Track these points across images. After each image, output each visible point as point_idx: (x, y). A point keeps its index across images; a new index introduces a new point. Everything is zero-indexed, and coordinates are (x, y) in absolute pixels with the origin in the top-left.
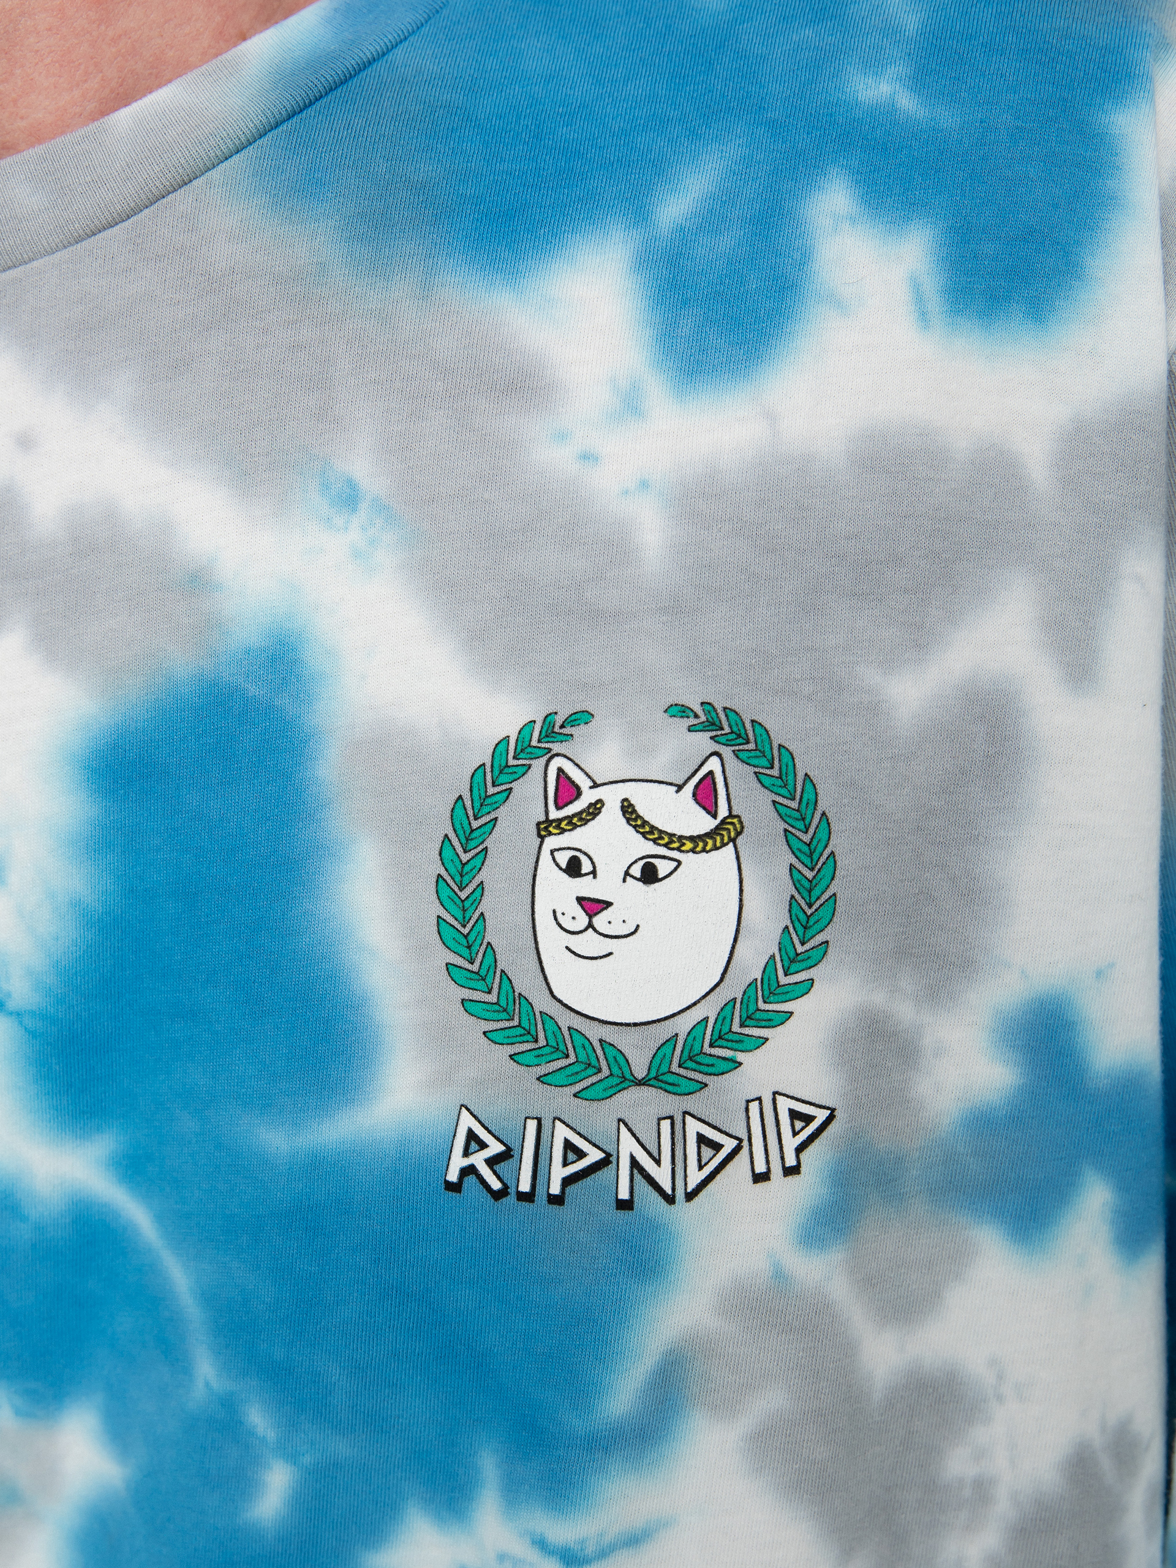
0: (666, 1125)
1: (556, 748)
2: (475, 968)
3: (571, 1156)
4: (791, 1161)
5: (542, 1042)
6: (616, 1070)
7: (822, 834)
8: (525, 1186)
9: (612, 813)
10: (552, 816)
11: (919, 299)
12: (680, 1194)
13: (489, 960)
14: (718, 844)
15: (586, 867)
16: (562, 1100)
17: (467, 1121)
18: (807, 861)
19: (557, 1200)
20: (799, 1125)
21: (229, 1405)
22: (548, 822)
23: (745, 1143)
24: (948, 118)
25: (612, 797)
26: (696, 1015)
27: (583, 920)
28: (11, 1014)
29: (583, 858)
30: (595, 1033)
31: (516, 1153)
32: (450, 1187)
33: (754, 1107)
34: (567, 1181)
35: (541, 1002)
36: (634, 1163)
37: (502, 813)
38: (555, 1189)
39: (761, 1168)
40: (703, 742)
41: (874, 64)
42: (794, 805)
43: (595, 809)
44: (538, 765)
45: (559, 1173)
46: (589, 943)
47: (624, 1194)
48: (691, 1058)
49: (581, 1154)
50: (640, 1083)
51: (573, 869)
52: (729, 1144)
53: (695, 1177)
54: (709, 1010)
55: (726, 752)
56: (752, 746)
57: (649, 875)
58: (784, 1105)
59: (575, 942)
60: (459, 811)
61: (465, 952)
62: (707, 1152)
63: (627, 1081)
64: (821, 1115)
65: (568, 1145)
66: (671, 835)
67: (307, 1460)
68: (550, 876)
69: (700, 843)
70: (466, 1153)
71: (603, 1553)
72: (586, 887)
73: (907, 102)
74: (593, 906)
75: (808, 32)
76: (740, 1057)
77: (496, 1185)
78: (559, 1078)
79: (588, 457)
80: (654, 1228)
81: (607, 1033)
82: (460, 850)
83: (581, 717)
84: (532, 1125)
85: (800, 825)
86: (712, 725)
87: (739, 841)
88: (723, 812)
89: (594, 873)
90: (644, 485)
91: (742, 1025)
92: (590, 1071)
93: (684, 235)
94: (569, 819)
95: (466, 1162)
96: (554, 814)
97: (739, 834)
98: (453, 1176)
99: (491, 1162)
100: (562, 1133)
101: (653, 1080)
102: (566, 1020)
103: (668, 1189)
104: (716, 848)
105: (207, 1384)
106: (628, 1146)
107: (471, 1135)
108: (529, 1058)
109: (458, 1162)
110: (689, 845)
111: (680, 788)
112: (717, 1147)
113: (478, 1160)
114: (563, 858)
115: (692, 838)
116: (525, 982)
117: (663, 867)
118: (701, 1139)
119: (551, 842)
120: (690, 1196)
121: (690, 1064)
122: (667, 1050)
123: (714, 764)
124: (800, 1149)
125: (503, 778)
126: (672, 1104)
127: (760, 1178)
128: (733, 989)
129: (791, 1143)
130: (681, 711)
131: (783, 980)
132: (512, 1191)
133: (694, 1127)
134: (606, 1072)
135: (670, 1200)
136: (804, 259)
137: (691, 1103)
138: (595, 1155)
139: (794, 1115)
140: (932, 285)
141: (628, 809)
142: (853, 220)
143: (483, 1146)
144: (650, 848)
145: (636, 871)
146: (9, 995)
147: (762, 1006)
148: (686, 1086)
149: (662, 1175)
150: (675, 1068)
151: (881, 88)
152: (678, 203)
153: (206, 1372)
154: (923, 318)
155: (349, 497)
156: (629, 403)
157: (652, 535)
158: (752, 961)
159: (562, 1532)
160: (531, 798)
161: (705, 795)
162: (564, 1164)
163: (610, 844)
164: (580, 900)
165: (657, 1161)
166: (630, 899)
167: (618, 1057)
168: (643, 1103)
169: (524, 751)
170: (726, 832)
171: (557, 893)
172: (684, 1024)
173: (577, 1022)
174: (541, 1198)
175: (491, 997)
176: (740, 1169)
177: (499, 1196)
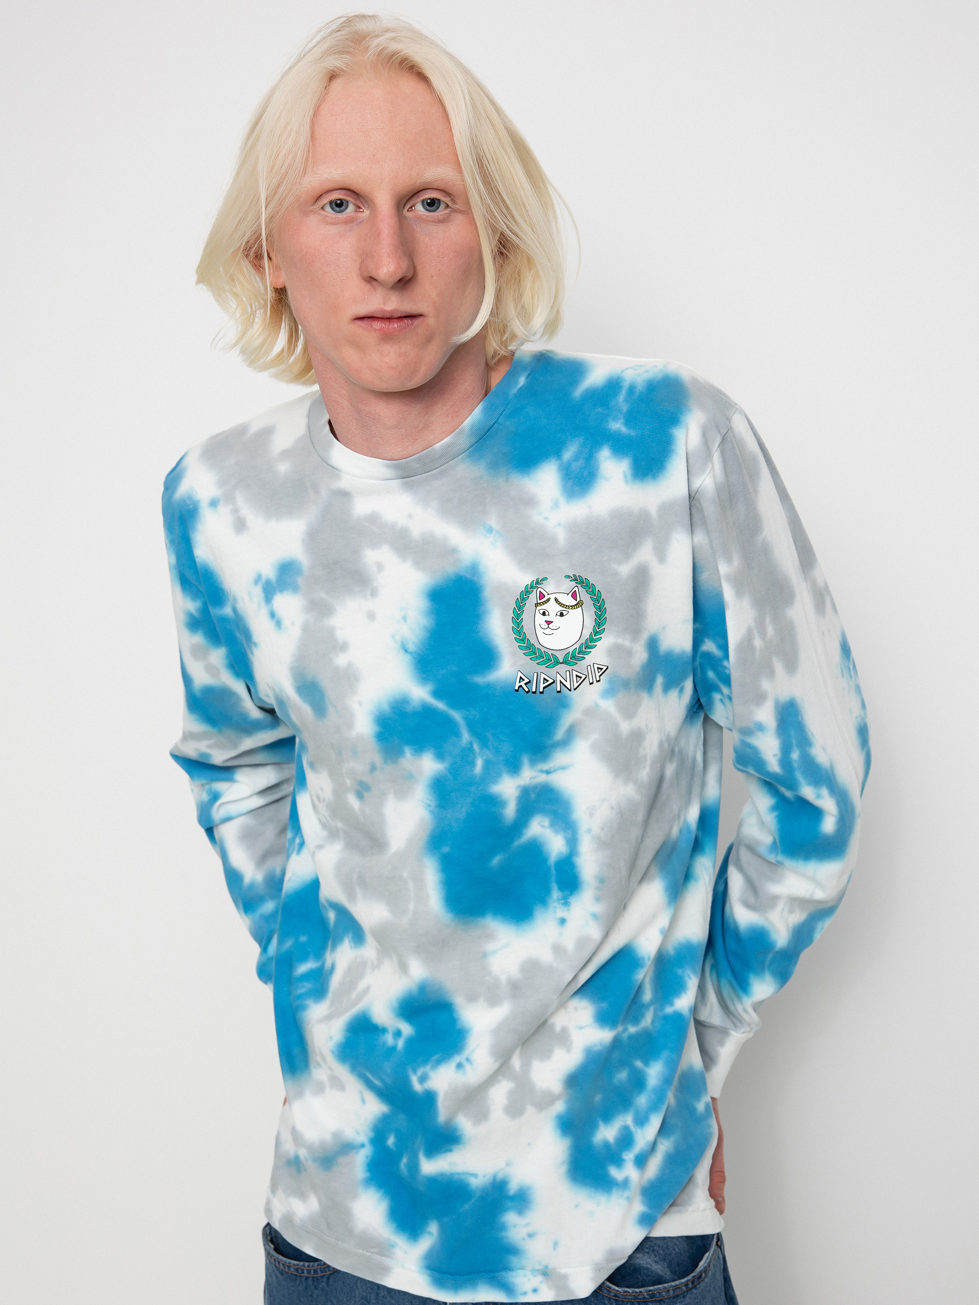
0: (568, 673)
1: (539, 586)
2: (521, 638)
3: (545, 681)
4: (598, 679)
5: (538, 655)
6: (555, 661)
7: (603, 603)
8: (534, 690)
9: (552, 601)
10: (538, 602)
11: (625, 477)
12: (572, 689)
13: (524, 636)
15: (547, 613)
16: (543, 668)
17: (520, 674)
18: (599, 610)
19: (542, 693)
20: (599, 670)
21: (471, 744)
23: (587, 676)
24: (634, 433)
25: (552, 597)
26: (574, 647)
27: (547, 626)
28: (409, 653)
29: (546, 611)
30: (550, 652)
31: (532, 681)
32: (516, 690)
33: (589, 667)
34: (544, 688)
35: (537, 646)
36: (561, 682)
37: (527, 602)
38: (541, 690)
39: (591, 681)
40: (574, 583)
41: (616, 419)
42: (596, 597)
43: (548, 600)
44: (535, 590)
45: (542, 686)
46: (548, 631)
47: (559, 690)
48: (573, 657)
49: (547, 681)
50: (561, 663)
51: (544, 614)
52: (584, 677)
53: (577, 685)
54: (577, 646)
55: (579, 586)
56: (585, 584)
57: (562, 615)
58: (596, 666)
59: (545, 631)
60: (517, 601)
61: (519, 635)
62: (578, 679)
63: (558, 663)
64: (605, 668)
65: (544, 679)
66: (566, 606)
67: (484, 758)
68: (539, 617)
69: (573, 607)
70: (520, 682)
71: (555, 772)
72: (547, 618)
73: (624, 430)
74: (549, 623)
75: (599, 410)
76: (585, 656)
77: (527, 690)
78: (542, 663)
79: (546, 518)
80: (566, 697)
81: (553, 652)
82: (518, 611)
83: (545, 579)
84: (536, 674)
85: (597, 602)
86: (576, 580)
88: (578, 600)
89: (549, 615)
90: (559, 524)
91: (585, 649)
92: (549, 661)
93: (569, 462)
94: (542, 602)
95: (520, 684)
96: (539, 601)
97: (582, 605)
98: (517, 688)
99: (526, 684)
100: (543, 676)
101: (565, 662)
102: (543, 650)
103: (570, 688)
104: (577, 608)
105: (466, 739)
106: (559, 678)
107: (521, 678)
108: (535, 659)
109: (518, 684)
110: (571, 608)
111: (568, 594)
112: (581, 677)
113: (523, 684)
114: (542, 612)
115: (571, 606)
116: (533, 641)
117: (565, 613)
118: (577, 676)
119: (538, 608)
120: (575, 689)
121: (573, 658)
122: (567, 655)
123: (576, 589)
124: (600, 676)
125: (527, 594)
126: (570, 668)
127: (591, 684)
128: (583, 641)
129: (598, 675)
130: (569, 577)
131: (594, 638)
132: (531, 691)
133: (575, 673)
134: (553, 661)
135: (570, 690)
136: (598, 468)
137: (574, 667)
138: (551, 681)
139: (598, 668)
140: (628, 473)
141: (556, 600)
142: (609, 458)
143: (524, 680)
144: (562, 608)
145: (559, 614)
147: (589, 644)
148: (572, 664)
149: (568, 685)
150: (569, 659)
151: (617, 426)
152: (567, 455)
153: (466, 736)
154: (627, 481)
155: (490, 530)
156: (556, 505)
157: (561, 536)
158: (587, 634)
159: (546, 767)
160: (533, 598)
161: (574, 596)
162: (544, 683)
163: (552, 608)
164: (546, 621)
165: (566, 681)
166: (557, 621)
167: (556, 658)
168: (562, 668)
169: (532, 587)
170: (579, 604)
171: (540, 620)
172: (571, 650)
173: (546, 650)
174: (538, 692)
175: (525, 645)
176: (586, 682)
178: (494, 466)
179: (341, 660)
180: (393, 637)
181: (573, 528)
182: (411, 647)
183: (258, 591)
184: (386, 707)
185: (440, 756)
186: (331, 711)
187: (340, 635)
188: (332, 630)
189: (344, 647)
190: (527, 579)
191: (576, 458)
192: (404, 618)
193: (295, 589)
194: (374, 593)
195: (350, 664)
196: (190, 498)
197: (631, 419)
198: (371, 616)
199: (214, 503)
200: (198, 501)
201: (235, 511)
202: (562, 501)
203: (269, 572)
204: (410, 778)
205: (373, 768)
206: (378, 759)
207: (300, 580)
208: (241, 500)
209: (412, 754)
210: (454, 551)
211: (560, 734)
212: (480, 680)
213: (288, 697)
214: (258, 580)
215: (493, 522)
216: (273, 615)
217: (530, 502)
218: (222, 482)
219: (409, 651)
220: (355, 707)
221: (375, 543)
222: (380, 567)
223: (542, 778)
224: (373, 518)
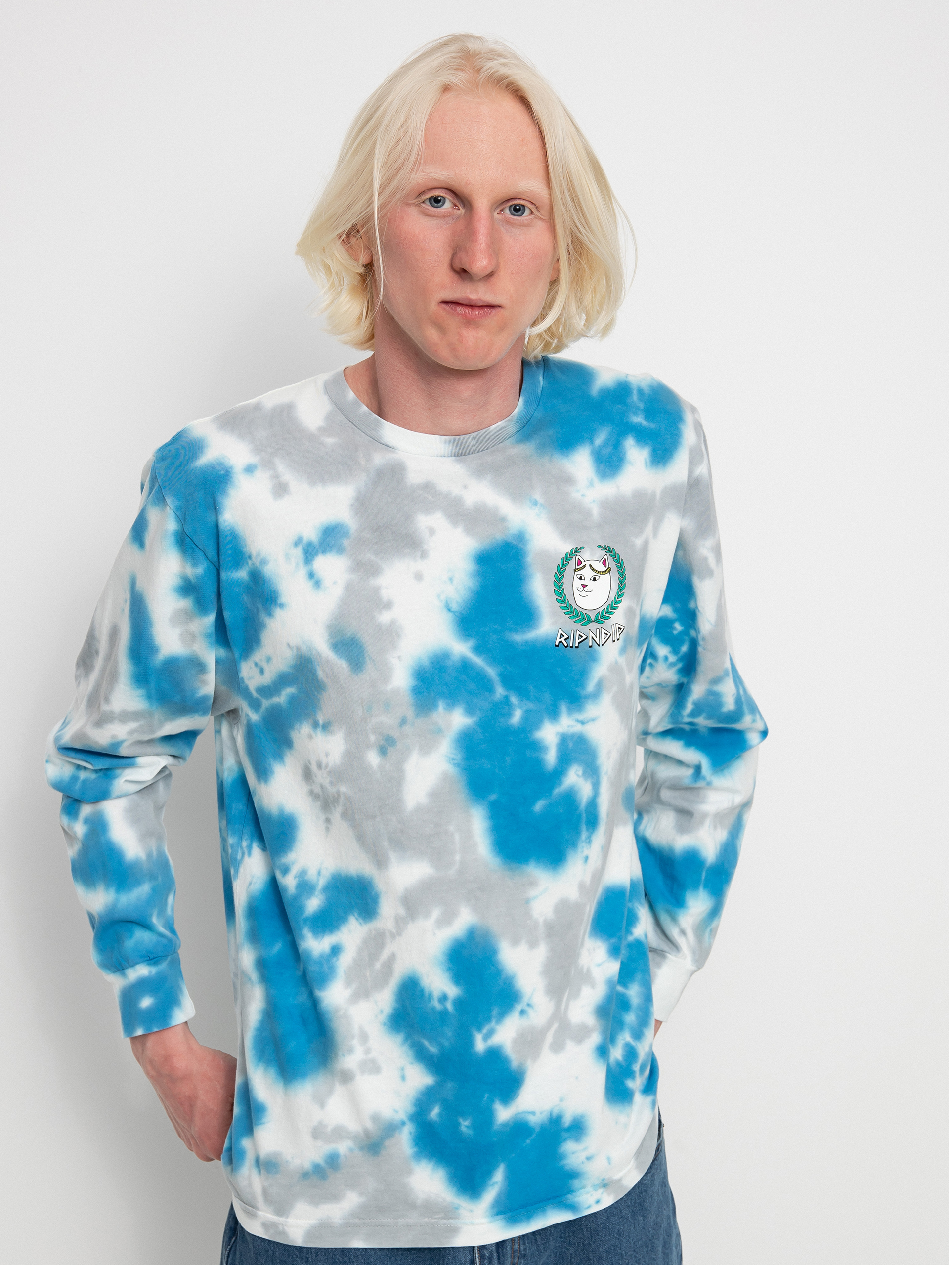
0: (597, 630)
1: (578, 554)
2: (562, 599)
3: (580, 637)
4: (618, 638)
5: (575, 614)
6: (588, 619)
7: (624, 570)
8: (571, 645)
9: (588, 567)
11: (646, 463)
12: (601, 645)
13: (565, 597)
14: (607, 573)
15: (583, 578)
16: (578, 626)
17: (560, 631)
18: (621, 576)
19: (577, 647)
20: (619, 630)
21: (507, 698)
22: (576, 569)
23: (611, 634)
24: (653, 426)
25: (588, 564)
26: (603, 608)
27: (582, 589)
28: (452, 612)
29: (582, 576)
30: (584, 612)
31: (569, 638)
32: (556, 646)
33: (613, 626)
34: (579, 643)
35: (575, 606)
36: (592, 638)
37: (567, 567)
38: (577, 645)
39: (614, 639)
40: (604, 552)
41: (635, 414)
42: (620, 565)
43: (584, 566)
44: (574, 557)
45: (577, 641)
46: (583, 594)
47: (590, 645)
48: (602, 616)
49: (582, 637)
50: (593, 622)
51: (581, 578)
52: (609, 634)
53: (604, 641)
54: (605, 607)
55: (608, 554)
56: (613, 553)
57: (594, 579)
58: (617, 626)
59: (581, 593)
60: (558, 567)
61: (560, 596)
62: (605, 636)
63: (590, 621)
64: (623, 628)
65: (580, 635)
66: (598, 571)
67: (523, 708)
68: (576, 580)
69: (604, 573)
70: (560, 638)
71: (588, 722)
72: (583, 582)
73: (644, 423)
74: (584, 586)
75: (619, 406)
76: (610, 616)
77: (566, 645)
78: (578, 621)
79: (583, 495)
80: (595, 651)
81: (586, 612)
82: (559, 575)
83: (582, 548)
84: (573, 631)
85: (621, 569)
86: (606, 549)
88: (607, 567)
90: (594, 501)
91: (611, 610)
92: (584, 620)
93: (601, 448)
94: (580, 568)
95: (560, 640)
96: (577, 567)
97: (610, 571)
98: (557, 644)
99: (565, 640)
100: (578, 633)
101: (596, 621)
102: (579, 609)
103: (599, 644)
105: (500, 694)
106: (591, 634)
107: (561, 634)
108: (572, 617)
109: (558, 640)
111: (600, 562)
112: (607, 635)
113: (563, 639)
114: (579, 576)
115: (602, 572)
116: (572, 602)
117: (597, 578)
118: (605, 633)
119: (576, 573)
120: (603, 645)
121: (602, 618)
122: (597, 615)
123: (606, 557)
124: (619, 635)
125: (567, 560)
126: (599, 626)
127: (613, 641)
128: (609, 602)
130: (601, 546)
131: (617, 600)
132: (569, 646)
133: (603, 630)
134: (586, 620)
135: (599, 646)
136: (624, 454)
137: (602, 626)
138: (584, 637)
139: (619, 628)
140: (648, 460)
141: (590, 566)
142: (634, 446)
143: (564, 636)
144: (595, 574)
145: (592, 579)
146: (452, 608)
147: (614, 605)
148: (601, 622)
149: (597, 640)
150: (599, 618)
151: (638, 419)
152: (599, 440)
153: (500, 690)
154: (647, 466)
155: (535, 503)
156: (591, 484)
157: (596, 511)
158: (612, 596)
159: (581, 717)
160: (573, 564)
161: (604, 563)
162: (579, 639)
163: (587, 573)
164: (582, 585)
165: (596, 637)
166: (591, 585)
167: (589, 617)
168: (593, 626)
169: (571, 554)
170: (608, 571)
171: (578, 583)
172: (601, 610)
173: (581, 610)
174: (574, 647)
175: (565, 605)
176: (610, 639)
177: (566, 647)
178: (542, 446)
179: (385, 618)
180: (439, 596)
181: (605, 504)
182: (455, 607)
183: (298, 553)
184: (426, 663)
185: (469, 711)
186: (369, 665)
187: (385, 594)
188: (377, 590)
189: (388, 605)
190: (568, 548)
191: (605, 444)
192: (451, 579)
193: (340, 550)
194: (424, 555)
195: (393, 622)
196: (221, 464)
197: (649, 413)
198: (419, 577)
199: (250, 469)
200: (231, 467)
201: (276, 476)
202: (596, 480)
203: (311, 534)
204: (439, 732)
205: (404, 722)
206: (410, 713)
207: (346, 542)
208: (281, 467)
209: (445, 709)
210: (503, 520)
211: (591, 687)
212: (518, 638)
213: (319, 654)
214: (298, 542)
215: (537, 496)
216: (311, 575)
217: (569, 480)
218: (257, 450)
219: (452, 610)
220: (394, 661)
221: (428, 510)
222: (432, 531)
223: (578, 728)
224: (428, 487)
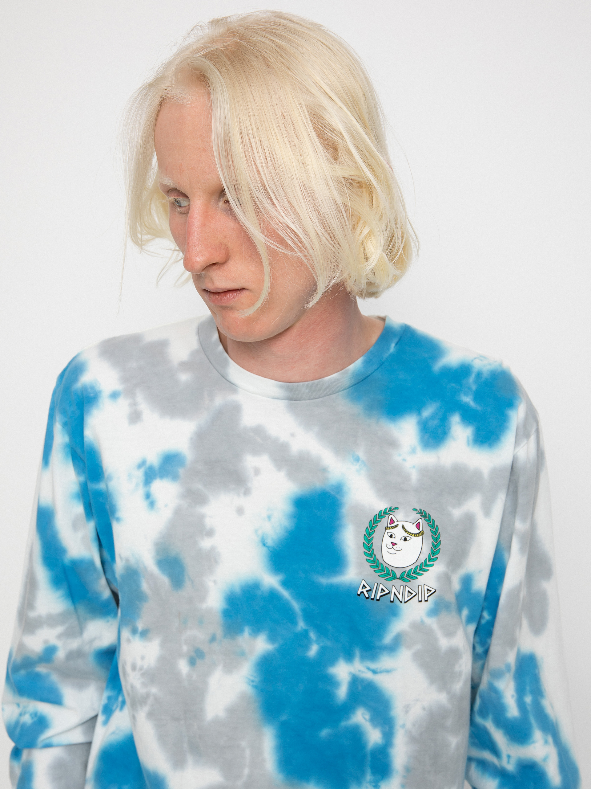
0: (402, 587)
1: (391, 513)
2: (370, 553)
3: (382, 591)
4: (426, 599)
5: (380, 568)
6: (393, 576)
7: (439, 536)
8: (372, 597)
9: (400, 527)
10: (388, 526)
11: (468, 441)
12: (403, 602)
13: (373, 552)
14: (419, 535)
15: (393, 536)
16: (382, 580)
17: (363, 582)
18: (435, 541)
19: (378, 600)
20: (428, 592)
21: (306, 632)
22: (388, 527)
23: (417, 594)
24: (479, 408)
25: (400, 524)
26: (410, 567)
27: (392, 546)
28: (266, 547)
29: (393, 535)
30: (390, 568)
31: (372, 590)
32: (359, 595)
33: (420, 587)
34: (381, 596)
35: (381, 561)
36: (395, 594)
37: (379, 524)
38: (378, 598)
39: (420, 599)
40: (419, 516)
41: (466, 394)
42: (434, 530)
43: (397, 526)
44: (387, 516)
45: (379, 594)
46: (392, 551)
47: (392, 600)
48: (408, 575)
49: (384, 591)
50: (398, 578)
51: (391, 536)
52: (414, 594)
53: (407, 599)
54: (413, 567)
55: (423, 519)
56: (428, 518)
57: (405, 540)
58: (426, 587)
59: (389, 550)
60: (371, 522)
61: (368, 550)
62: (409, 594)
63: (395, 578)
64: (434, 590)
65: (382, 589)
66: (410, 533)
67: (321, 645)
68: (387, 537)
69: (415, 535)
70: (362, 589)
71: (380, 672)
72: (393, 540)
73: (472, 403)
74: (394, 544)
75: (454, 385)
76: (418, 577)
77: (367, 596)
78: (382, 576)
80: (397, 607)
81: (392, 568)
82: (370, 530)
83: (397, 508)
84: (376, 584)
85: (435, 534)
86: (421, 513)
87: (423, 535)
88: (421, 530)
89: (395, 538)
90: (414, 467)
91: (419, 571)
92: (389, 575)
93: (428, 419)
94: (392, 527)
96: (389, 526)
97: (423, 534)
98: (359, 593)
99: (367, 591)
100: (381, 587)
101: (401, 578)
102: (385, 565)
103: (401, 600)
104: (418, 536)
105: (301, 627)
106: (394, 590)
107: (364, 585)
108: (377, 571)
109: (360, 590)
110: (413, 535)
111: (413, 524)
112: (412, 594)
113: (364, 590)
114: (389, 534)
115: (414, 534)
116: (378, 557)
117: (408, 538)
118: (409, 592)
119: (387, 531)
120: (405, 602)
121: (408, 576)
122: (404, 573)
123: (420, 521)
124: (428, 597)
125: (380, 518)
126: (404, 584)
127: (419, 601)
128: (418, 563)
129: (426, 595)
130: (416, 510)
131: (428, 563)
132: (370, 598)
133: (407, 589)
134: (391, 576)
135: (401, 602)
136: (449, 429)
137: (408, 584)
138: (387, 591)
139: (428, 590)
140: (471, 438)
141: (403, 527)
142: (459, 423)
143: (366, 588)
144: (406, 534)
145: (403, 538)
146: (267, 543)
147: (423, 567)
148: (407, 581)
149: (400, 597)
150: (405, 577)
151: (467, 399)
152: (427, 413)
153: (301, 625)
154: (468, 444)
155: (357, 459)
156: (413, 451)
157: (414, 476)
158: (422, 559)
159: (373, 666)
160: (385, 522)
161: (418, 526)
162: (381, 593)
163: (399, 533)
164: (391, 542)
165: (399, 594)
166: (401, 544)
167: (394, 574)
168: (398, 582)
169: (385, 513)
170: (421, 534)
171: (387, 540)
172: (408, 569)
173: (387, 566)
174: (375, 599)
175: (372, 559)
176: (416, 598)
177: (367, 598)
178: (370, 408)
179: (206, 544)
180: (256, 531)
181: (424, 471)
182: (271, 544)
183: (140, 474)
184: (238, 590)
185: (272, 638)
186: (188, 584)
187: (208, 522)
188: (202, 517)
189: (210, 533)
190: (381, 505)
191: (432, 417)
192: (269, 517)
193: (175, 477)
194: (247, 492)
195: (213, 548)
196: (92, 388)
197: (478, 396)
198: (240, 511)
199: (114, 395)
200: (100, 391)
201: (134, 404)
202: (419, 449)
203: (154, 459)
204: (242, 655)
205: (213, 639)
206: (219, 632)
207: (181, 471)
208: (140, 397)
209: (250, 634)
210: (324, 470)
211: (388, 639)
212: (324, 581)
213: (145, 568)
214: (143, 463)
215: (361, 453)
216: (148, 496)
217: (393, 444)
218: (125, 379)
220: (210, 584)
221: (257, 451)
222: (257, 471)
223: (369, 675)
224: (259, 431)
